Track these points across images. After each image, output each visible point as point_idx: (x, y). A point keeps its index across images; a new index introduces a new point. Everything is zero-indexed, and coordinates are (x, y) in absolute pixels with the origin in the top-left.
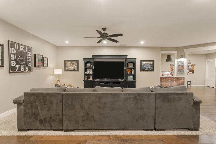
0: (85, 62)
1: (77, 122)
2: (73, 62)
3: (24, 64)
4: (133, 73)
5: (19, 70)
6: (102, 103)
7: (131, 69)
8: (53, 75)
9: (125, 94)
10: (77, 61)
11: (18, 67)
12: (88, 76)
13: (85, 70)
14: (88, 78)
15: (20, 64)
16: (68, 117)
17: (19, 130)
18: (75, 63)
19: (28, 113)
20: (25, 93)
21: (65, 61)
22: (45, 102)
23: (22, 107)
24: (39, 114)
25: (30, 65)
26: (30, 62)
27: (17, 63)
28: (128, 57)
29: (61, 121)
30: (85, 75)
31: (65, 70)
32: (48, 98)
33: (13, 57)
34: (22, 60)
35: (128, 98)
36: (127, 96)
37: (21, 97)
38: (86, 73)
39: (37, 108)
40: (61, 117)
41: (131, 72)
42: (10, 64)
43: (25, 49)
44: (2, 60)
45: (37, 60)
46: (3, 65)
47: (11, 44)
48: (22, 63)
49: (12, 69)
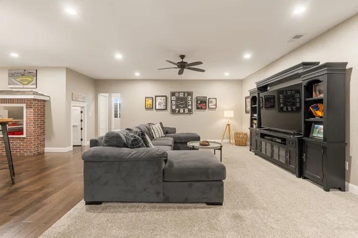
0: (251, 97)
3: (183, 107)
5: (179, 111)
11: (178, 110)
15: (180, 107)
21: (246, 99)
25: (190, 107)
26: (189, 105)
27: (177, 107)
31: (246, 112)
33: (174, 103)
34: (181, 104)
42: (171, 107)
43: (184, 95)
44: (166, 106)
45: (199, 102)
46: (166, 109)
47: (173, 94)
48: (182, 106)
49: (173, 112)
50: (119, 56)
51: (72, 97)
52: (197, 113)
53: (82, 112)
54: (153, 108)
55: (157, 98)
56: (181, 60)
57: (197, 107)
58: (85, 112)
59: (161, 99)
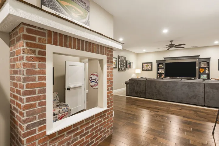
0: (158, 63)
1: (153, 95)
2: (148, 64)
3: (123, 67)
4: (207, 72)
5: (121, 70)
6: (167, 86)
7: (205, 68)
8: (135, 73)
9: (182, 82)
10: (151, 63)
11: (121, 68)
12: (160, 74)
13: (158, 70)
14: (160, 76)
16: (148, 92)
17: (127, 95)
18: (150, 64)
19: (130, 88)
20: (129, 80)
21: (143, 63)
22: (138, 84)
23: (128, 85)
24: (135, 89)
25: (125, 67)
26: (125, 65)
28: (200, 57)
29: (145, 93)
30: (158, 73)
31: (143, 70)
32: (139, 82)
33: (120, 63)
34: (122, 65)
35: (184, 85)
36: (183, 83)
37: (128, 81)
38: (158, 72)
39: (134, 86)
40: (145, 92)
41: (205, 71)
42: (119, 67)
43: (123, 58)
44: (117, 65)
45: (128, 64)
47: (119, 57)
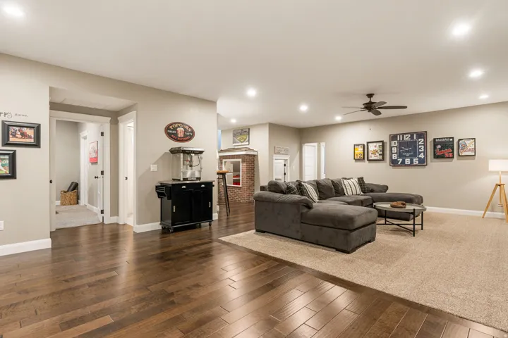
3: (410, 156)
11: (401, 160)
15: (405, 156)
25: (422, 156)
27: (400, 155)
33: (395, 150)
42: (391, 157)
43: (412, 137)
44: (383, 155)
45: (439, 147)
46: (383, 159)
47: (393, 137)
48: (408, 155)
49: (394, 163)
50: (304, 108)
51: (274, 151)
52: (435, 166)
53: (285, 165)
54: (364, 158)
55: (370, 144)
56: (367, 100)
57: (435, 154)
58: (288, 165)
59: (375, 146)
